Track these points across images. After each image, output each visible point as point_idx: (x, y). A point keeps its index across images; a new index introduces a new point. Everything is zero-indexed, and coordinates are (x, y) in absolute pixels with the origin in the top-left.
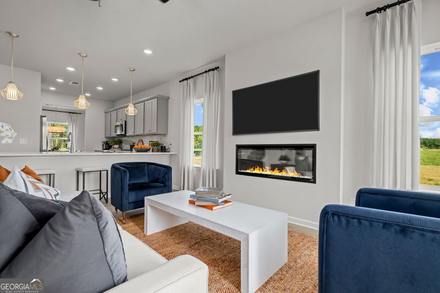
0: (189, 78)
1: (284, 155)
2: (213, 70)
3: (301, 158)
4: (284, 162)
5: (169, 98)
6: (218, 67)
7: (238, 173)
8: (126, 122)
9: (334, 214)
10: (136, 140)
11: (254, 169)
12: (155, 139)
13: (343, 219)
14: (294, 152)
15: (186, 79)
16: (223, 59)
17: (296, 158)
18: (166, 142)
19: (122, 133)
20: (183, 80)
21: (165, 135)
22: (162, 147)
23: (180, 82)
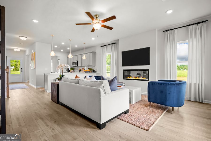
0: (105, 46)
1: (138, 73)
2: (114, 43)
3: (145, 74)
4: (139, 76)
5: (96, 52)
6: (116, 43)
7: (124, 79)
8: (78, 61)
9: (150, 83)
10: (81, 68)
11: (129, 77)
12: (90, 68)
13: (152, 84)
14: (142, 72)
15: (103, 46)
16: (118, 40)
17: (143, 74)
18: (94, 69)
19: (76, 65)
20: (102, 46)
21: (94, 66)
22: (94, 71)
23: (101, 47)
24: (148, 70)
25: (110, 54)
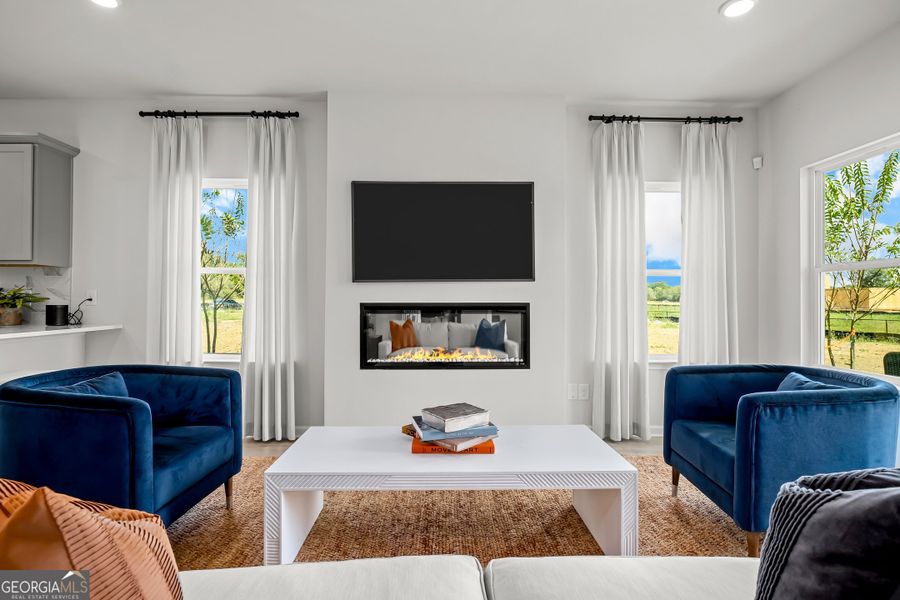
0: (184, 114)
2: (280, 116)
5: (78, 152)
6: (296, 114)
7: (366, 366)
15: (171, 114)
20: (156, 114)
22: (58, 316)
23: (142, 114)
24: (523, 309)
25: (244, 183)
